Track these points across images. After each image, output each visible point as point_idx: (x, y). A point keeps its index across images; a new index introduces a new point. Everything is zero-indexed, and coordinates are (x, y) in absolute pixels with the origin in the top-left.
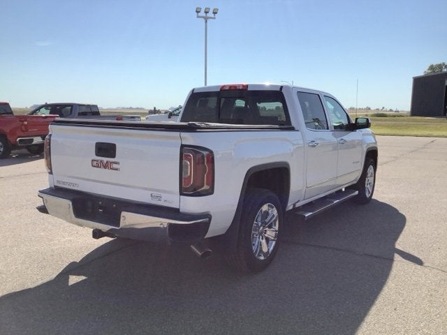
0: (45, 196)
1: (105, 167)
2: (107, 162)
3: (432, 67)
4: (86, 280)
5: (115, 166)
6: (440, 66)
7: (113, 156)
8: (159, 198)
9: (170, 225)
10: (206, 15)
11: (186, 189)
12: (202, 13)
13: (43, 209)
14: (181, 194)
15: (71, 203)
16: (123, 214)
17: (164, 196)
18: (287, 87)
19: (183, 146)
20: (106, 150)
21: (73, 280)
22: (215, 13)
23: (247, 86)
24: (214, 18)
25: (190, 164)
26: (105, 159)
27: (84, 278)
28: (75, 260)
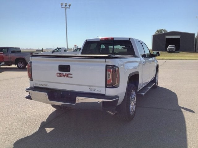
0: (31, 91)
1: (64, 76)
2: (66, 74)
3: (158, 31)
4: (54, 129)
5: (69, 76)
6: (161, 30)
7: (69, 71)
8: (94, 89)
9: (103, 102)
10: (66, 6)
11: (109, 85)
12: (64, 6)
13: (29, 98)
14: (106, 87)
15: (47, 94)
16: (77, 98)
17: (97, 89)
18: (132, 39)
19: (107, 66)
20: (65, 69)
21: (48, 130)
22: (69, 6)
23: (113, 38)
24: (69, 8)
25: (110, 74)
26: (64, 73)
27: (53, 129)
28: (44, 121)
